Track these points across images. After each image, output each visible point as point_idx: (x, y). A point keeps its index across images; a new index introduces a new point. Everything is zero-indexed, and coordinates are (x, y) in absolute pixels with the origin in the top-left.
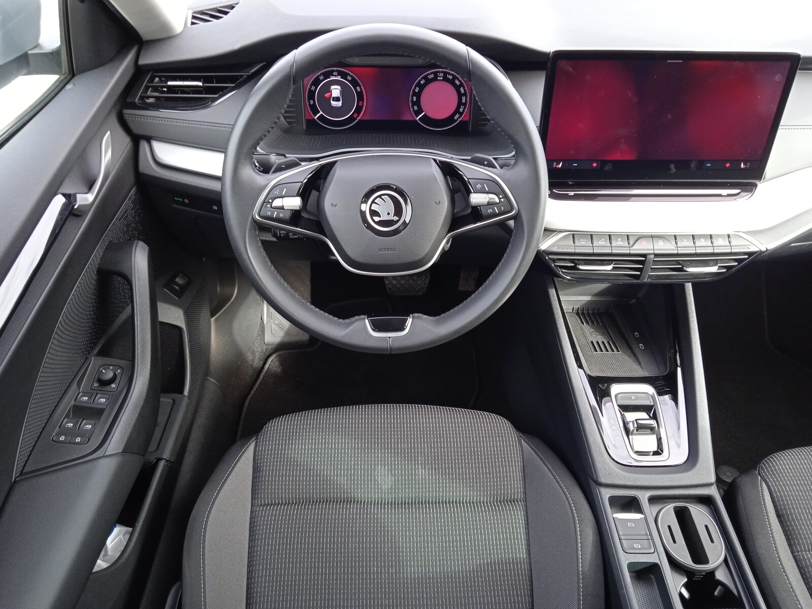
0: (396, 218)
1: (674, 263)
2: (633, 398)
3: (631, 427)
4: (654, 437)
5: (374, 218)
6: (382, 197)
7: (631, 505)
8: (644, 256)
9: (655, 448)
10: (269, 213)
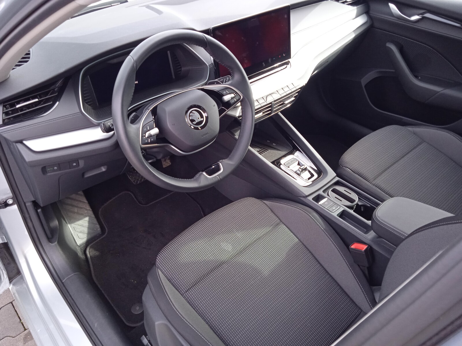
0: (202, 119)
1: (280, 102)
2: (290, 162)
3: (299, 172)
4: (307, 172)
5: (193, 123)
6: (192, 112)
7: (318, 198)
8: (271, 103)
9: (310, 176)
10: (146, 141)
